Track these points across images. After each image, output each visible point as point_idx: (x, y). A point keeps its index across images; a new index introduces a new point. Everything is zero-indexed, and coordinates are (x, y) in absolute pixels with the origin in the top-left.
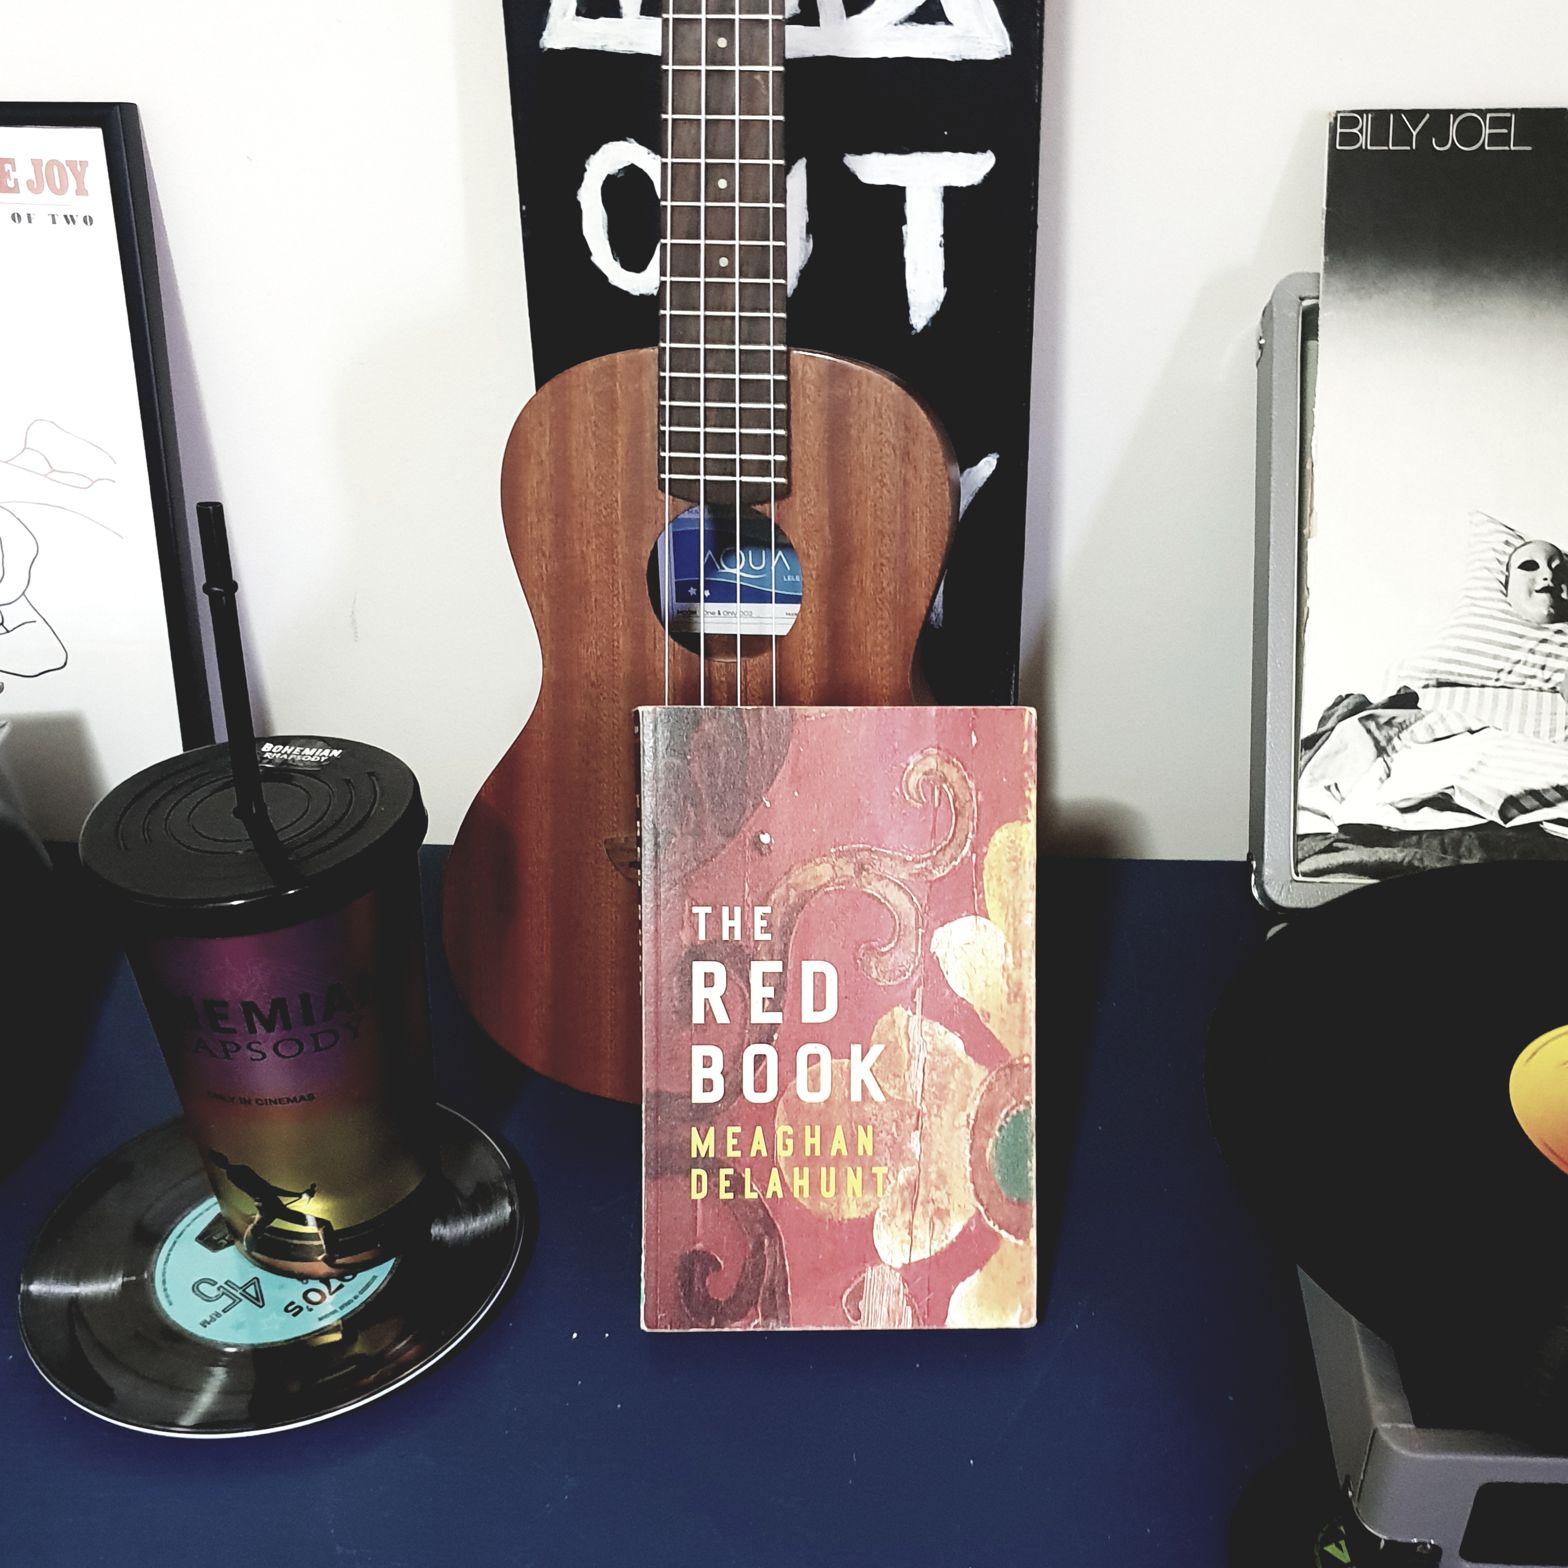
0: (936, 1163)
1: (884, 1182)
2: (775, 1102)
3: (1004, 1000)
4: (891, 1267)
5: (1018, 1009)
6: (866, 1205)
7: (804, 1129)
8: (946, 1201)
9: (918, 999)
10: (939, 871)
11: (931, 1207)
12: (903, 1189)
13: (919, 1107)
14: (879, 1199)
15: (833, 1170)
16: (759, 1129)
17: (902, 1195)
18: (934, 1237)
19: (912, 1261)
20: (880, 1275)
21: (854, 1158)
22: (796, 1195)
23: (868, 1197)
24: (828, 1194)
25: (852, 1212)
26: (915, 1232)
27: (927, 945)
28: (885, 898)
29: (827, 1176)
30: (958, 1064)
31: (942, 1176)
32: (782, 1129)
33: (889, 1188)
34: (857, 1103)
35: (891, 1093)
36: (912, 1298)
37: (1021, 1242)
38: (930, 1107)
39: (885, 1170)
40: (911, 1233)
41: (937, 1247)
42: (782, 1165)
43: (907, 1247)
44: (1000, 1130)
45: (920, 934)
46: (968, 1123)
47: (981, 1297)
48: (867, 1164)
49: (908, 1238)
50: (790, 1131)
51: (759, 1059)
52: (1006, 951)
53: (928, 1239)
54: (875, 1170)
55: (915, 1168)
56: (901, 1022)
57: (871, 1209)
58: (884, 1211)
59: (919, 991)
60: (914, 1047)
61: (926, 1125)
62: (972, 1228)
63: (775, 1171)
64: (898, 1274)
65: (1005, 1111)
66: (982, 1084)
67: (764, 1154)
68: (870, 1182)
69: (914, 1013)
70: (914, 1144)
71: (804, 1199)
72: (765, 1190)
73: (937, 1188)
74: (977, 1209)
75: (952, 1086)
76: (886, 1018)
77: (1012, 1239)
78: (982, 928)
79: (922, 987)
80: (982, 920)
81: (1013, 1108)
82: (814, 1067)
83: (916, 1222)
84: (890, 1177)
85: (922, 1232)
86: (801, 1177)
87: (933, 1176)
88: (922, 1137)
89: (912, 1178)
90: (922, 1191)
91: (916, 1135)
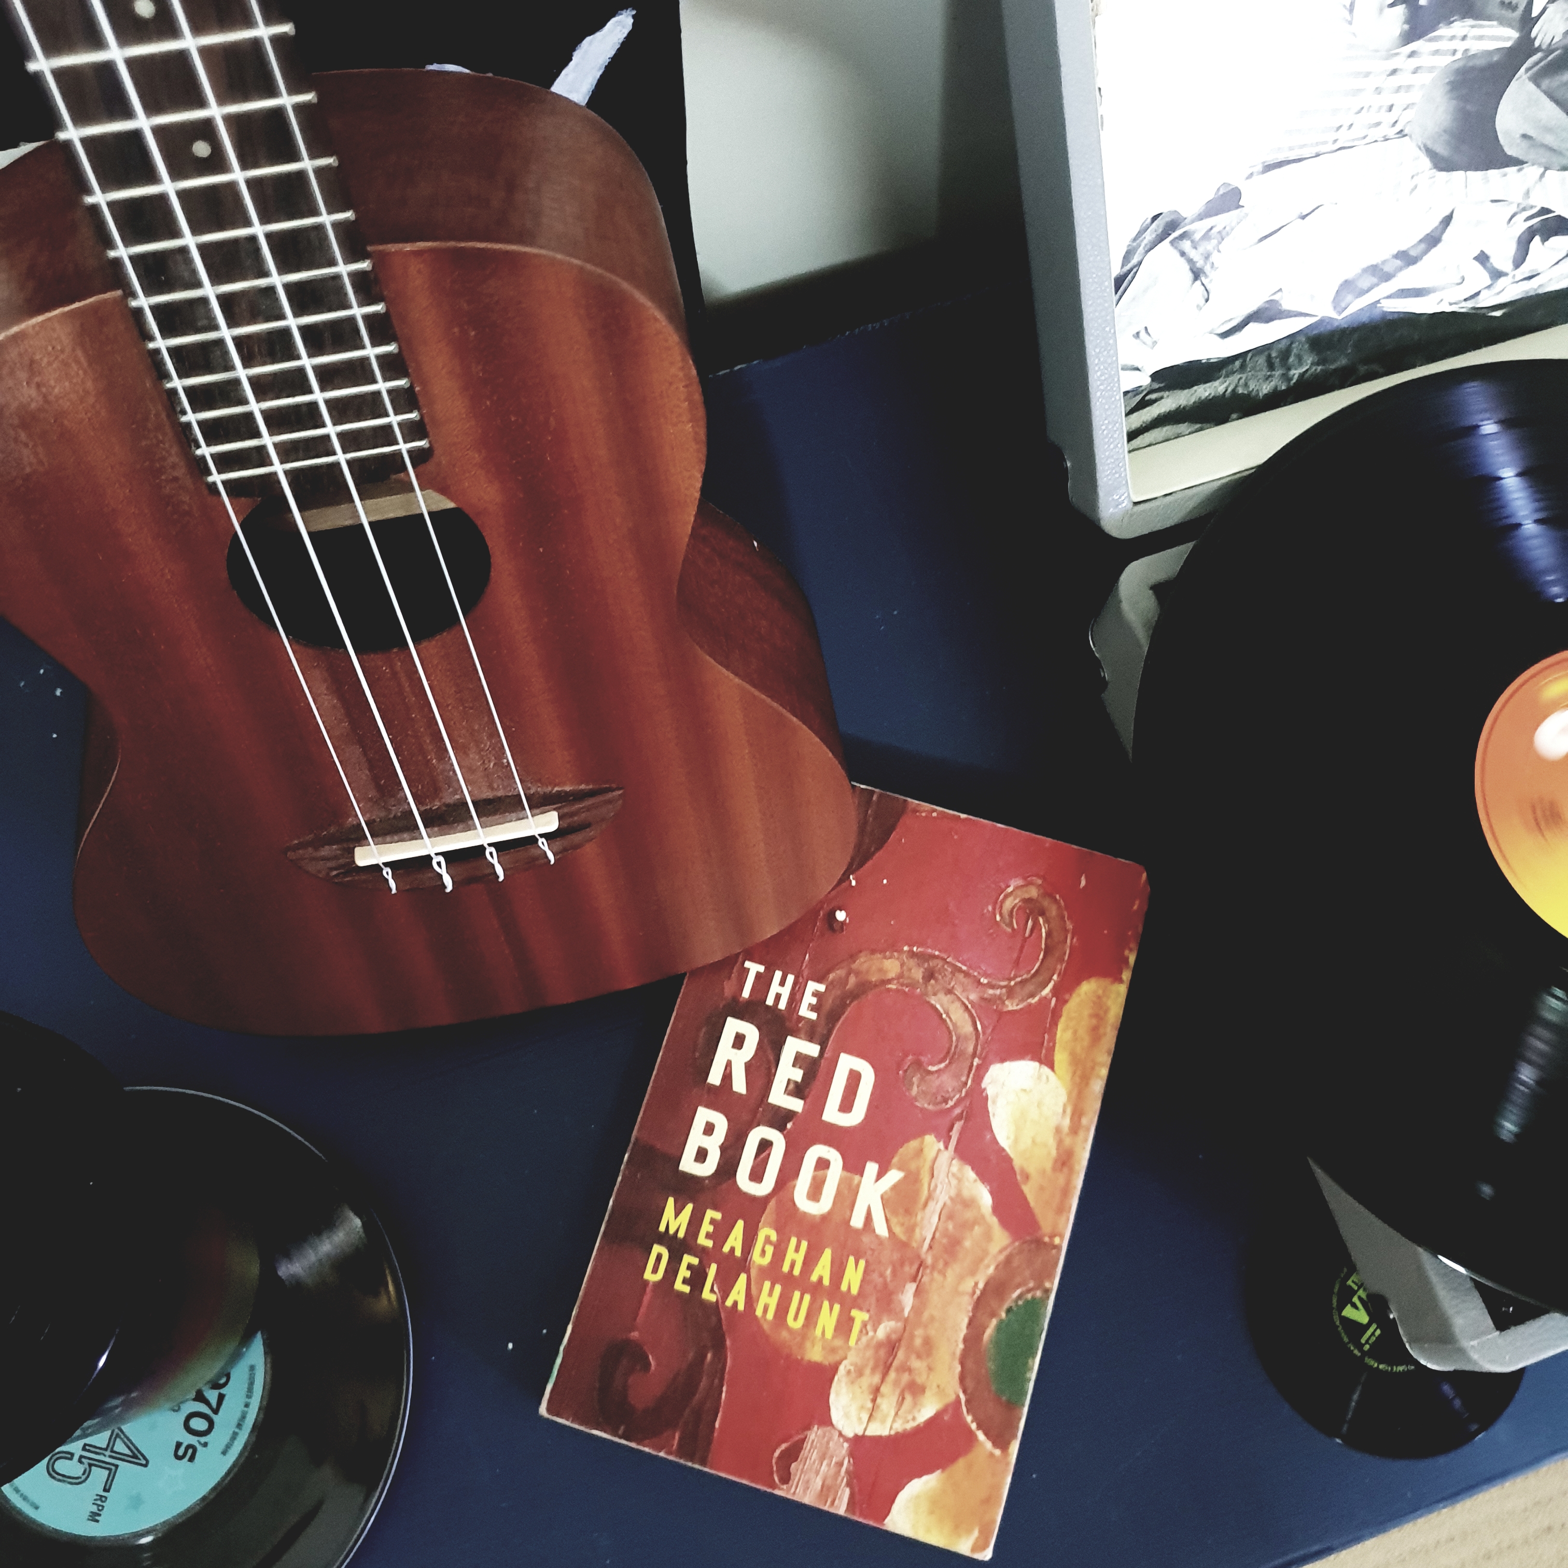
0: (926, 1327)
1: (861, 1331)
2: (766, 1199)
3: (1048, 1165)
4: (840, 1434)
5: (1061, 1180)
6: (833, 1350)
7: (789, 1241)
8: (924, 1377)
9: (955, 1134)
10: (1012, 1004)
11: (906, 1378)
12: (880, 1345)
13: (923, 1256)
14: (849, 1348)
15: (807, 1298)
16: (740, 1224)
17: (877, 1352)
18: (899, 1413)
19: (868, 1433)
20: (826, 1439)
21: (834, 1292)
22: (759, 1312)
23: (838, 1342)
24: (795, 1323)
25: (815, 1354)
26: (879, 1400)
27: (979, 1078)
28: (948, 1015)
29: (800, 1302)
30: (979, 1220)
31: (928, 1342)
32: (766, 1232)
33: (864, 1339)
34: (857, 1231)
35: (898, 1230)
36: (854, 1478)
37: (997, 1452)
38: (935, 1260)
39: (865, 1316)
40: (874, 1400)
41: (899, 1427)
42: (753, 1272)
43: (865, 1417)
44: (1009, 1311)
45: (975, 1064)
46: (974, 1293)
47: (936, 1504)
48: (848, 1303)
49: (870, 1405)
50: (774, 1237)
51: (765, 1146)
52: (1064, 1111)
53: (893, 1413)
54: (854, 1313)
55: (900, 1325)
56: (930, 1153)
57: (837, 1358)
58: (851, 1365)
59: (958, 1126)
60: (936, 1186)
61: (925, 1279)
62: (946, 1418)
63: (743, 1277)
64: (846, 1445)
65: (1018, 1292)
66: (1001, 1252)
67: (738, 1253)
68: (844, 1325)
69: (946, 1148)
70: (907, 1298)
71: (765, 1320)
72: (725, 1294)
73: (919, 1357)
74: (958, 1397)
75: (967, 1244)
76: (913, 1144)
77: (989, 1445)
78: (1044, 1078)
79: (962, 1122)
80: (1046, 1070)
81: (1029, 1291)
82: (820, 1173)
83: (884, 1389)
84: (869, 1327)
85: (887, 1404)
86: (771, 1294)
87: (918, 1342)
88: (917, 1293)
89: (894, 1337)
90: (901, 1355)
91: (911, 1288)
